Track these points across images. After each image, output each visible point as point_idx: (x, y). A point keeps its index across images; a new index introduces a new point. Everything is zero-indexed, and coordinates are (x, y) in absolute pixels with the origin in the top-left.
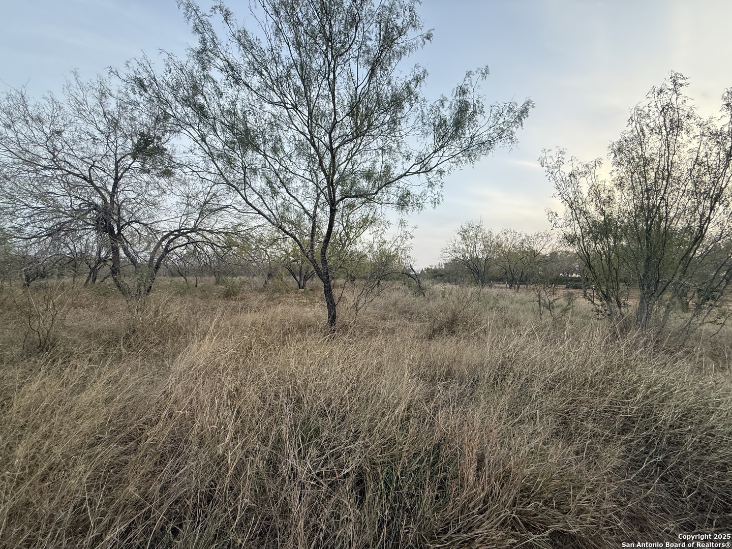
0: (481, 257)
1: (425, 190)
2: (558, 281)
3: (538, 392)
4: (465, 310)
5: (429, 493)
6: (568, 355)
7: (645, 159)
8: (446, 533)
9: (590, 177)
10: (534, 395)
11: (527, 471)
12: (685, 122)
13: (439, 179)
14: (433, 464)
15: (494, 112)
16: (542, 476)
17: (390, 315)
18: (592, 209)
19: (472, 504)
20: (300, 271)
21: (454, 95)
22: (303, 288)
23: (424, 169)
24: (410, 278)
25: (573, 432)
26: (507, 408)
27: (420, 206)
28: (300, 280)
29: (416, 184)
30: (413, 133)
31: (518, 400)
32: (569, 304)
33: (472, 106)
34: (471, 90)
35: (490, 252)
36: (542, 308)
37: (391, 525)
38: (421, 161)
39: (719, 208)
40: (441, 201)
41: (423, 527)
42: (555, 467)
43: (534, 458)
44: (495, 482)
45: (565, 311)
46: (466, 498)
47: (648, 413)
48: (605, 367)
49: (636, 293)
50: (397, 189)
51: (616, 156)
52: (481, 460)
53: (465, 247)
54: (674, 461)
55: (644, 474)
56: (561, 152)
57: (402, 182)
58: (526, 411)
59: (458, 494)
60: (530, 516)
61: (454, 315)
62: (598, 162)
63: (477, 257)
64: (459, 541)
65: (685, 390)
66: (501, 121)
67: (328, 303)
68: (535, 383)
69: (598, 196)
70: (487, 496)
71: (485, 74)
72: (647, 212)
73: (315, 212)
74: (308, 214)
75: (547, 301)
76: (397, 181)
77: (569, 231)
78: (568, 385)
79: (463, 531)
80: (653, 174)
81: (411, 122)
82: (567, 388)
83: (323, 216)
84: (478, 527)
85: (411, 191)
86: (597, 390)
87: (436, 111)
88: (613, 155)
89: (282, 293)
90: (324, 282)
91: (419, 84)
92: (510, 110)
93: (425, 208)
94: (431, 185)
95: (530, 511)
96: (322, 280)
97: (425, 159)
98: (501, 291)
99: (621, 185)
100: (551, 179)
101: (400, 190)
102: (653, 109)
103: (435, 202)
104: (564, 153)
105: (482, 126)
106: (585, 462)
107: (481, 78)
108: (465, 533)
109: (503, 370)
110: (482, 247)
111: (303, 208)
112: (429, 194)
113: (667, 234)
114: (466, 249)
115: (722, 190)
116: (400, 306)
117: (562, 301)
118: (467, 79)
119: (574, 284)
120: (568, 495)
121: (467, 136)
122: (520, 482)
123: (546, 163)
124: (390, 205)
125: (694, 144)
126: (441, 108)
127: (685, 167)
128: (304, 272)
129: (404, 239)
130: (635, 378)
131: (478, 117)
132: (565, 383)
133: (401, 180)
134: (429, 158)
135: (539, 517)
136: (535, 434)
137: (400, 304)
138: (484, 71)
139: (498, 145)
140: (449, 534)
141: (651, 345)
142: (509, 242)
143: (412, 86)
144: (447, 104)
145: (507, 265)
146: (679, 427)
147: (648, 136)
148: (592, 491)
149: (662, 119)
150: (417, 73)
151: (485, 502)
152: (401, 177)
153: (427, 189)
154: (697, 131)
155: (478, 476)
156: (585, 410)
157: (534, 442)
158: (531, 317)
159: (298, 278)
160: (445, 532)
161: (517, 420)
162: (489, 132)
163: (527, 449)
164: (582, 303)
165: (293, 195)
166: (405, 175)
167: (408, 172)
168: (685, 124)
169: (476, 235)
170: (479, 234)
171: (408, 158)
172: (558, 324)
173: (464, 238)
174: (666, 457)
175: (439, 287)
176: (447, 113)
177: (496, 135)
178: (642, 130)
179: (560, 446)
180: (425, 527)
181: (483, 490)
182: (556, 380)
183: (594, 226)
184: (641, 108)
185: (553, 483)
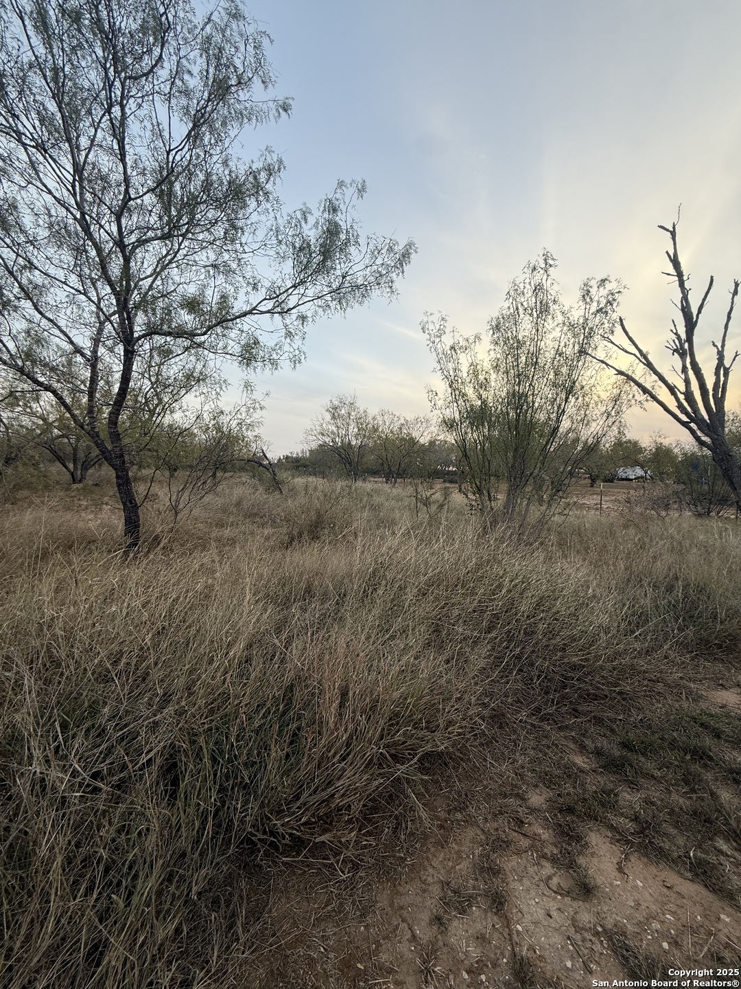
0: (354, 443)
1: (281, 341)
2: (436, 474)
3: (411, 600)
4: (334, 509)
5: (276, 752)
6: (442, 554)
7: (518, 341)
8: (298, 799)
9: (469, 354)
10: (407, 604)
11: (396, 695)
12: (553, 307)
13: (300, 326)
14: (284, 713)
15: (371, 247)
16: (412, 697)
17: (231, 520)
18: (470, 391)
19: (332, 751)
20: (75, 455)
21: (322, 209)
22: (80, 481)
23: (279, 309)
24: (261, 468)
25: (445, 639)
26: (377, 624)
27: (274, 364)
28: (75, 468)
29: (267, 329)
30: (263, 252)
31: (390, 613)
32: (445, 498)
33: (345, 232)
34: (342, 207)
35: (365, 436)
36: (419, 504)
37: (221, 813)
38: (275, 296)
39: (572, 400)
40: (303, 360)
41: (267, 802)
42: (426, 682)
43: (405, 677)
44: (361, 716)
45: (441, 506)
46: (324, 746)
47: (510, 607)
48: (476, 564)
49: (504, 486)
50: (239, 332)
51: (494, 333)
52: (344, 694)
53: (335, 429)
54: (529, 649)
55: (505, 669)
56: (443, 319)
57: (248, 323)
58: (397, 624)
59: (316, 744)
60: (399, 745)
61: (319, 515)
62: (478, 338)
63: (349, 443)
64: (314, 804)
65: (540, 580)
66: (379, 261)
67: (124, 504)
68: (408, 589)
69: (477, 376)
70: (351, 737)
71: (362, 190)
72: (518, 400)
73: (95, 352)
74: (83, 355)
75: (424, 496)
76: (238, 320)
77: (448, 413)
78: (441, 587)
79: (320, 789)
80: (524, 358)
81: (261, 234)
82: (440, 592)
83: (112, 361)
84: (339, 779)
85: (260, 339)
86: (468, 590)
87: (296, 226)
88: (491, 332)
89: (35, 490)
90: (115, 469)
91: (272, 179)
92: (390, 249)
93: (281, 368)
94: (289, 334)
95: (399, 740)
96: (113, 466)
97: (280, 294)
98: (376, 486)
99: (496, 368)
100: (433, 350)
101: (244, 335)
102: (528, 286)
103: (295, 361)
104: (446, 321)
105: (356, 263)
106: (454, 670)
107: (356, 195)
108: (323, 790)
109: (373, 580)
110: (356, 430)
111: (72, 342)
112: (286, 348)
113: (532, 425)
114: (336, 431)
115: (574, 383)
116: (245, 507)
117: (438, 496)
118: (338, 191)
119: (450, 478)
120: (438, 710)
121: (338, 273)
122: (387, 710)
123: (428, 329)
124: (228, 356)
125: (557, 333)
126: (303, 223)
127: (550, 355)
128: (81, 455)
129: (252, 410)
130: (501, 573)
131: (352, 249)
132: (438, 586)
133: (246, 319)
134: (285, 295)
135: (408, 743)
136: (407, 649)
137: (245, 505)
138: (360, 187)
139: (375, 293)
140: (301, 800)
141: (515, 537)
142: (387, 427)
143: (263, 177)
144: (311, 220)
145: (384, 454)
146: (534, 617)
147: (522, 316)
148: (459, 699)
149: (534, 299)
150: (269, 160)
151: (348, 745)
152: (245, 314)
153: (283, 340)
154: (560, 318)
155: (340, 715)
156: (456, 612)
157: (405, 659)
158: (406, 514)
159: (71, 466)
160: (297, 797)
161: (388, 636)
162: (365, 272)
163: (397, 668)
164: (457, 498)
165: (51, 316)
166: (250, 312)
167: (254, 309)
168: (551, 309)
169: (349, 414)
170: (353, 414)
171: (255, 287)
172: (434, 521)
173: (334, 417)
174: (523, 648)
175: (299, 481)
176: (312, 234)
177: (372, 279)
178: (517, 309)
179: (432, 657)
180: (269, 802)
181: (346, 730)
182: (430, 584)
183: (472, 410)
184: (517, 283)
185: (424, 700)
